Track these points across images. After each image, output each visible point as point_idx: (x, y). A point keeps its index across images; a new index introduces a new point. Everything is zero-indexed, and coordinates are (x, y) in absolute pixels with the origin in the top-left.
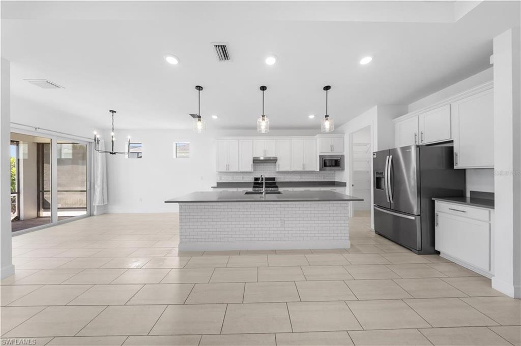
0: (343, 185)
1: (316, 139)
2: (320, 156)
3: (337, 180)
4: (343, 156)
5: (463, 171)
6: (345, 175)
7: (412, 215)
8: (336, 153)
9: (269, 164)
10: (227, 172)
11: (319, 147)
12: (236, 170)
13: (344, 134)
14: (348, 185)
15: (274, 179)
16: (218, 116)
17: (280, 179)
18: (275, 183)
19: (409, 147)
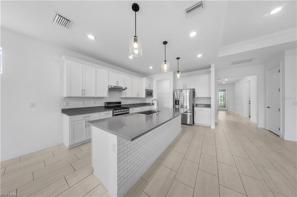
0: (153, 104)
1: (142, 80)
2: (146, 90)
3: (147, 102)
4: (153, 91)
8: (151, 88)
9: (116, 92)
10: (81, 98)
11: (144, 85)
13: (153, 80)
15: (120, 103)
16: (95, 38)
18: (120, 106)
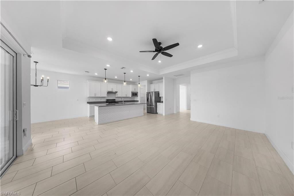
0: (138, 101)
2: (132, 92)
3: (135, 100)
4: (137, 92)
5: (160, 97)
6: (138, 98)
7: (153, 106)
8: (136, 91)
10: (95, 97)
11: (131, 89)
12: (99, 96)
14: (139, 101)
15: (115, 100)
17: (117, 100)
19: (153, 92)
